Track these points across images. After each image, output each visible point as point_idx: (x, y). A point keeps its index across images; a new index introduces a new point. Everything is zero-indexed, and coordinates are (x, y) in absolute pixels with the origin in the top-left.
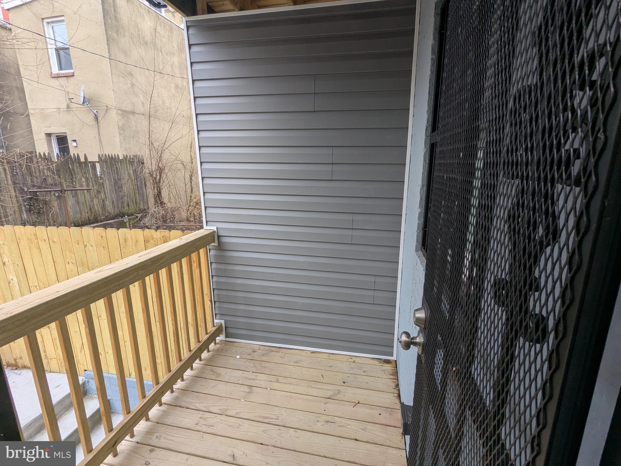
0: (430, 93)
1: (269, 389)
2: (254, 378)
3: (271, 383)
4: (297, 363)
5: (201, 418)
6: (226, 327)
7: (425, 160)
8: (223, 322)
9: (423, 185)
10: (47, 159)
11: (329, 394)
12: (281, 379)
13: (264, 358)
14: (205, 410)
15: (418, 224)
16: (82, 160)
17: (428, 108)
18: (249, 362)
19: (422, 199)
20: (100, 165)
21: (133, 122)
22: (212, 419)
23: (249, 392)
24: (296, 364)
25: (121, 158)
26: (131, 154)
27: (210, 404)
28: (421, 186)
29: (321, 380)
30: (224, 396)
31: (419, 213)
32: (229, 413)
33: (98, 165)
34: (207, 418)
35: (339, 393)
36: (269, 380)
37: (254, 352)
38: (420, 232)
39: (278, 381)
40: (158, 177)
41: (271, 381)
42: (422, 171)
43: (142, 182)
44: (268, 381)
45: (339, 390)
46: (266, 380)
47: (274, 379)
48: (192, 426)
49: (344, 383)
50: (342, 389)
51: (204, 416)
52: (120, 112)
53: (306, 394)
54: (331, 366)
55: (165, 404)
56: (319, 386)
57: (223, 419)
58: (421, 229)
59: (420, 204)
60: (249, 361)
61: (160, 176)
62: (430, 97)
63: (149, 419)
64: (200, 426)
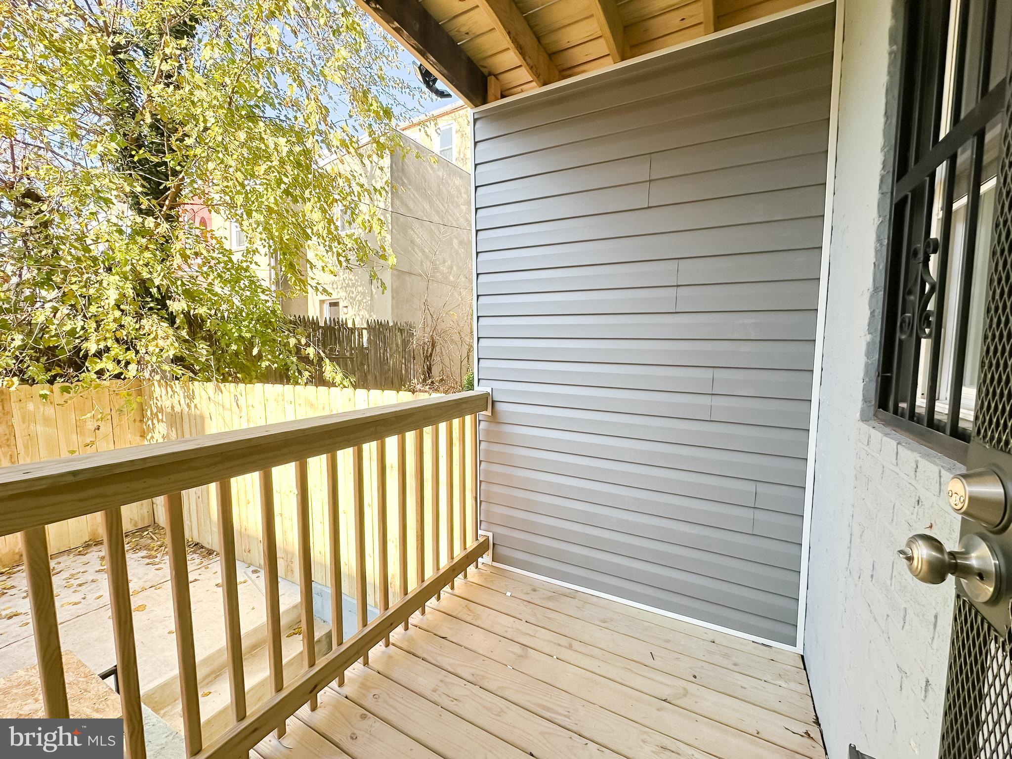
0: (889, 113)
1: (555, 657)
2: (530, 633)
3: (559, 647)
4: (605, 622)
5: (441, 681)
6: (494, 544)
7: (879, 240)
8: (490, 535)
9: (876, 289)
10: (315, 324)
11: (665, 693)
12: (576, 645)
13: (550, 604)
14: (450, 669)
15: (867, 366)
16: (350, 325)
17: (885, 142)
18: (526, 606)
19: (874, 316)
20: (368, 332)
21: (408, 284)
22: (459, 689)
23: (521, 656)
24: (603, 625)
25: (391, 324)
26: (401, 322)
27: (458, 662)
28: (871, 289)
29: (650, 661)
30: (481, 652)
31: (868, 344)
32: (485, 684)
33: (365, 332)
34: (452, 683)
35: (685, 695)
36: (556, 641)
37: (534, 590)
38: (870, 381)
39: (570, 647)
40: (430, 350)
41: (559, 645)
42: (874, 260)
43: (410, 355)
44: (555, 643)
45: (685, 689)
46: (551, 642)
47: (564, 641)
48: (427, 693)
49: (695, 677)
50: (692, 688)
51: (448, 680)
52: (396, 272)
53: (621, 681)
54: (668, 641)
55: (393, 645)
56: (647, 672)
57: (474, 691)
58: (874, 374)
59: (869, 325)
60: (526, 603)
61: (432, 350)
62: (889, 122)
63: (368, 663)
64: (440, 695)
